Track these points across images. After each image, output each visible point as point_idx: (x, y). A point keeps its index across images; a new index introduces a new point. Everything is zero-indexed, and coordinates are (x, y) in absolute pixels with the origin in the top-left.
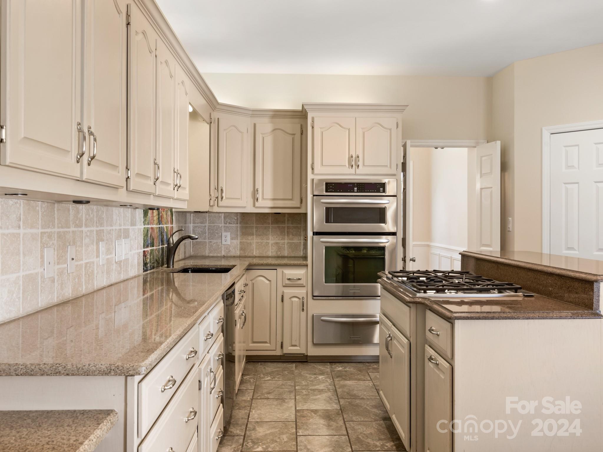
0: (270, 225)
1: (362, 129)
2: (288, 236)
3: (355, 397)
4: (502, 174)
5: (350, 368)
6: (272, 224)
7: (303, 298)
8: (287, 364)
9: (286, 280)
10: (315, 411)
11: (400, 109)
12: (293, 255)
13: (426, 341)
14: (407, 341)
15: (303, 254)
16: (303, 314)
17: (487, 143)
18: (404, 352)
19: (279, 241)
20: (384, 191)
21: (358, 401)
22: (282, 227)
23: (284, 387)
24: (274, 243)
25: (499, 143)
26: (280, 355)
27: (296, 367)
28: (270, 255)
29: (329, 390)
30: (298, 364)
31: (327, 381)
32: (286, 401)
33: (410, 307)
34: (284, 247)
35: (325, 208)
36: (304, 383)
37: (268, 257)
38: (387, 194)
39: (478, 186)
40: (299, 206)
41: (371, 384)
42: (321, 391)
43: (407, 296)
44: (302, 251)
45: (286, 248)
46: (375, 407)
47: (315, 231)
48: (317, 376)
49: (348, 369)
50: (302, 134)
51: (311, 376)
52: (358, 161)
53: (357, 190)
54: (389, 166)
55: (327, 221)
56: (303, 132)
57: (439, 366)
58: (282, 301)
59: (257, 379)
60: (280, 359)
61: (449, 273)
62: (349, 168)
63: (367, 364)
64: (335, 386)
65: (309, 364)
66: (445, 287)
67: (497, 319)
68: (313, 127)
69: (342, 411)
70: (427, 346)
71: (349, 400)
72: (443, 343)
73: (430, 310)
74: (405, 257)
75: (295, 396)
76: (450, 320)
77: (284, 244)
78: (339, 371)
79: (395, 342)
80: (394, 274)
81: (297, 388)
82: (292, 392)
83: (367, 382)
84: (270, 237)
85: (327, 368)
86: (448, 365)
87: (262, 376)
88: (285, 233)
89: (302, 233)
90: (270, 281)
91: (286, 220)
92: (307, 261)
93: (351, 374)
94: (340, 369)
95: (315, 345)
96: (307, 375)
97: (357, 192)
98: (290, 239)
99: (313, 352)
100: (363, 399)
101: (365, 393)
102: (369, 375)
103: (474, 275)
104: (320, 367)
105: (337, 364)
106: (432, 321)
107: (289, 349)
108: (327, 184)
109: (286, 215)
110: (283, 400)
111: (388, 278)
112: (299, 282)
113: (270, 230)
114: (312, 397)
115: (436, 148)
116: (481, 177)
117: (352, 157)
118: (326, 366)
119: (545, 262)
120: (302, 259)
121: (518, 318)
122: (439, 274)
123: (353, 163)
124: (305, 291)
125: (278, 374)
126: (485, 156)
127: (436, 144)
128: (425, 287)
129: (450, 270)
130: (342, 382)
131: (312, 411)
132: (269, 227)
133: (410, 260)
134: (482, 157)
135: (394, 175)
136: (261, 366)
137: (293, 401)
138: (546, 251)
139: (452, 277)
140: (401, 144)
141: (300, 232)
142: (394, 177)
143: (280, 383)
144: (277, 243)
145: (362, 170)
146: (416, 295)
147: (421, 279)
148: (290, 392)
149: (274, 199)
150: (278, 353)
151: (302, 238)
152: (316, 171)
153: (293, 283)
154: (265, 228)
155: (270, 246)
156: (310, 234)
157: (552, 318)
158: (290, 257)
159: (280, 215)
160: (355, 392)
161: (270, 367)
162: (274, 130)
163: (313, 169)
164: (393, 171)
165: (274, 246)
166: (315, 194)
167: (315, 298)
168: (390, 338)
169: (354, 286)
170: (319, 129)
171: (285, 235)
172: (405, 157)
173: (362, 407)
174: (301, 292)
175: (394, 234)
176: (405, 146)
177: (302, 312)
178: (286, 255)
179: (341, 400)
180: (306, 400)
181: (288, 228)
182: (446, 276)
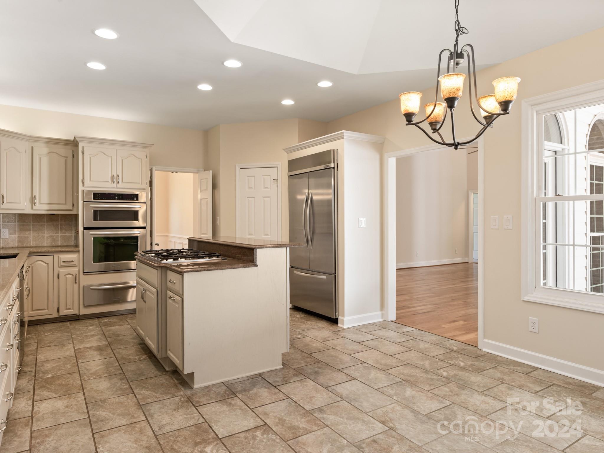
0: (46, 223)
1: (121, 157)
2: (61, 230)
3: (119, 335)
4: (214, 191)
5: (112, 319)
6: (47, 222)
7: (76, 275)
8: (62, 323)
9: (62, 263)
10: (90, 348)
11: (148, 146)
12: (65, 245)
13: (167, 289)
14: (156, 290)
15: (74, 243)
16: (76, 286)
17: (205, 171)
18: (154, 297)
19: (53, 235)
20: (137, 200)
21: (120, 338)
22: (56, 224)
23: (62, 337)
24: (49, 236)
25: (211, 172)
26: (56, 317)
27: (70, 324)
28: (46, 245)
29: (99, 334)
30: (71, 322)
31: (97, 329)
32: (66, 345)
33: (157, 270)
34: (58, 239)
35: (93, 211)
36: (78, 333)
37: (44, 247)
38: (139, 202)
39: (199, 197)
40: (71, 208)
41: (129, 326)
42: (92, 336)
43: (156, 263)
44: (73, 242)
45: (59, 240)
46: (133, 339)
47: (85, 227)
48: (88, 327)
49: (111, 320)
50: (73, 157)
51: (83, 328)
52: (119, 179)
53: (118, 198)
54: (140, 183)
55: (95, 220)
56: (75, 156)
57: (175, 300)
58: (58, 277)
59: (38, 335)
60: (57, 320)
61: (181, 250)
62: (111, 183)
63: (125, 315)
64: (103, 331)
65: (81, 321)
66: (178, 257)
67: (206, 271)
68: (83, 154)
69: (110, 344)
70: (168, 291)
71: (114, 338)
72: (177, 287)
73: (170, 270)
74: (152, 243)
75: (73, 342)
76: (181, 273)
77: (58, 237)
78: (105, 322)
79: (148, 293)
80: (146, 252)
81: (73, 336)
82: (70, 339)
83: (126, 326)
84: (46, 232)
85: (96, 321)
86: (180, 298)
87: (42, 333)
88: (59, 229)
89: (73, 229)
90: (47, 264)
91: (60, 219)
92: (79, 248)
93: (114, 323)
94: (106, 320)
95: (85, 306)
96: (80, 328)
97: (117, 200)
98: (63, 233)
99: (84, 311)
100: (124, 335)
101: (126, 332)
102: (127, 321)
103: (196, 250)
104: (90, 322)
105: (103, 318)
106: (172, 276)
107: (64, 312)
108: (94, 194)
109: (60, 216)
110: (64, 345)
111: (142, 255)
112: (72, 263)
113: (46, 226)
114: (86, 340)
115: (172, 172)
116: (201, 192)
117: (114, 176)
118: (95, 320)
119: (238, 241)
120: (73, 247)
121: (217, 269)
122: (174, 251)
123: (115, 180)
124: (77, 270)
125: (56, 330)
126: (203, 179)
127: (173, 170)
128: (167, 258)
129: (181, 248)
130: (108, 328)
131: (88, 348)
132: (45, 224)
133: (156, 245)
134: (201, 180)
135: (145, 189)
136: (40, 327)
137: (72, 345)
138: (238, 236)
139: (183, 252)
140: (149, 169)
141: (72, 228)
142: (144, 190)
143: (59, 335)
144: (51, 236)
145: (120, 185)
146: (161, 262)
147: (164, 254)
148: (68, 340)
149: (49, 204)
150: (55, 315)
151: (73, 232)
152: (85, 184)
153: (67, 264)
154: (41, 225)
155: (46, 239)
156: (81, 229)
157: (234, 268)
158: (63, 246)
159: (54, 215)
160: (118, 333)
161: (48, 327)
162: (49, 153)
163: (83, 183)
164: (144, 186)
165: (49, 239)
166: (85, 200)
167: (85, 274)
168: (144, 291)
169: (115, 263)
170: (88, 155)
171: (58, 230)
172: (151, 177)
173: (124, 340)
174: (74, 270)
175: (144, 228)
176: (151, 170)
177: (75, 285)
178: (60, 245)
179: (108, 339)
180: (81, 342)
181: (61, 225)
182: (179, 252)
